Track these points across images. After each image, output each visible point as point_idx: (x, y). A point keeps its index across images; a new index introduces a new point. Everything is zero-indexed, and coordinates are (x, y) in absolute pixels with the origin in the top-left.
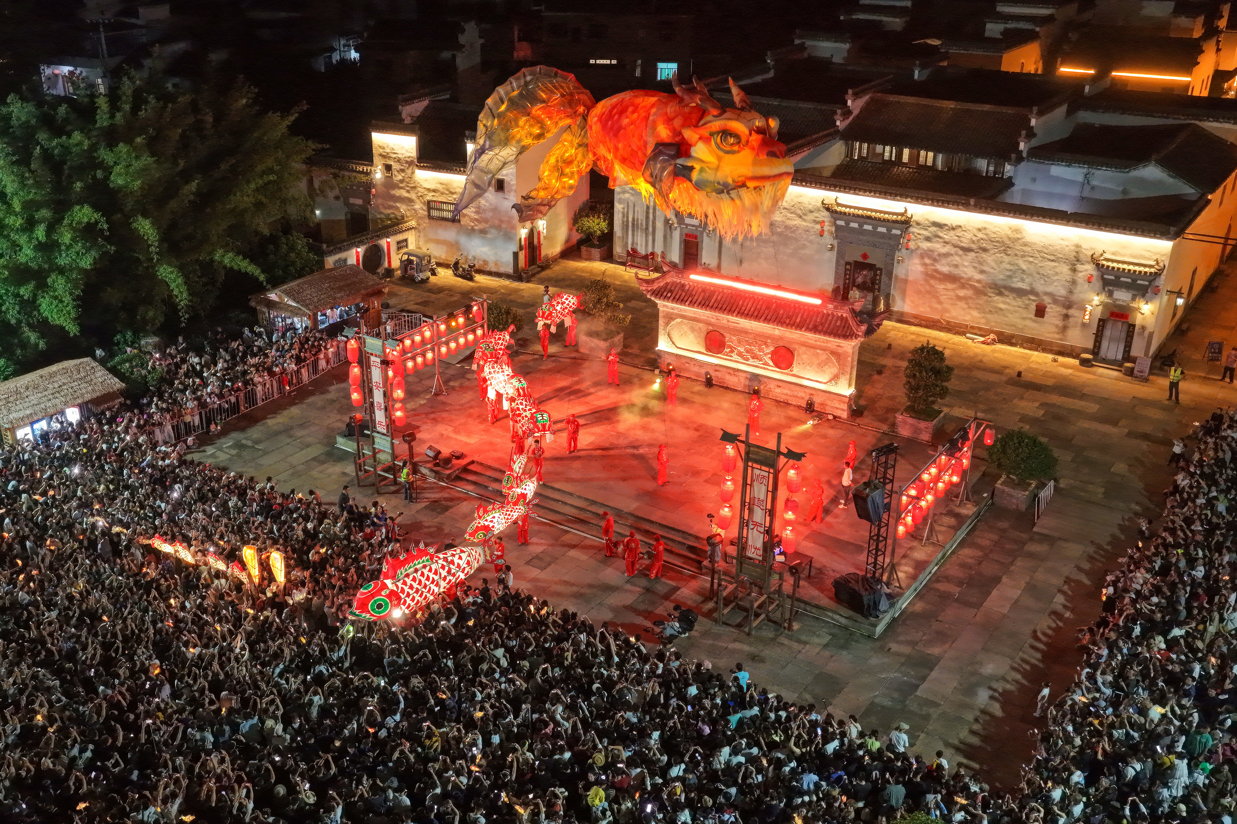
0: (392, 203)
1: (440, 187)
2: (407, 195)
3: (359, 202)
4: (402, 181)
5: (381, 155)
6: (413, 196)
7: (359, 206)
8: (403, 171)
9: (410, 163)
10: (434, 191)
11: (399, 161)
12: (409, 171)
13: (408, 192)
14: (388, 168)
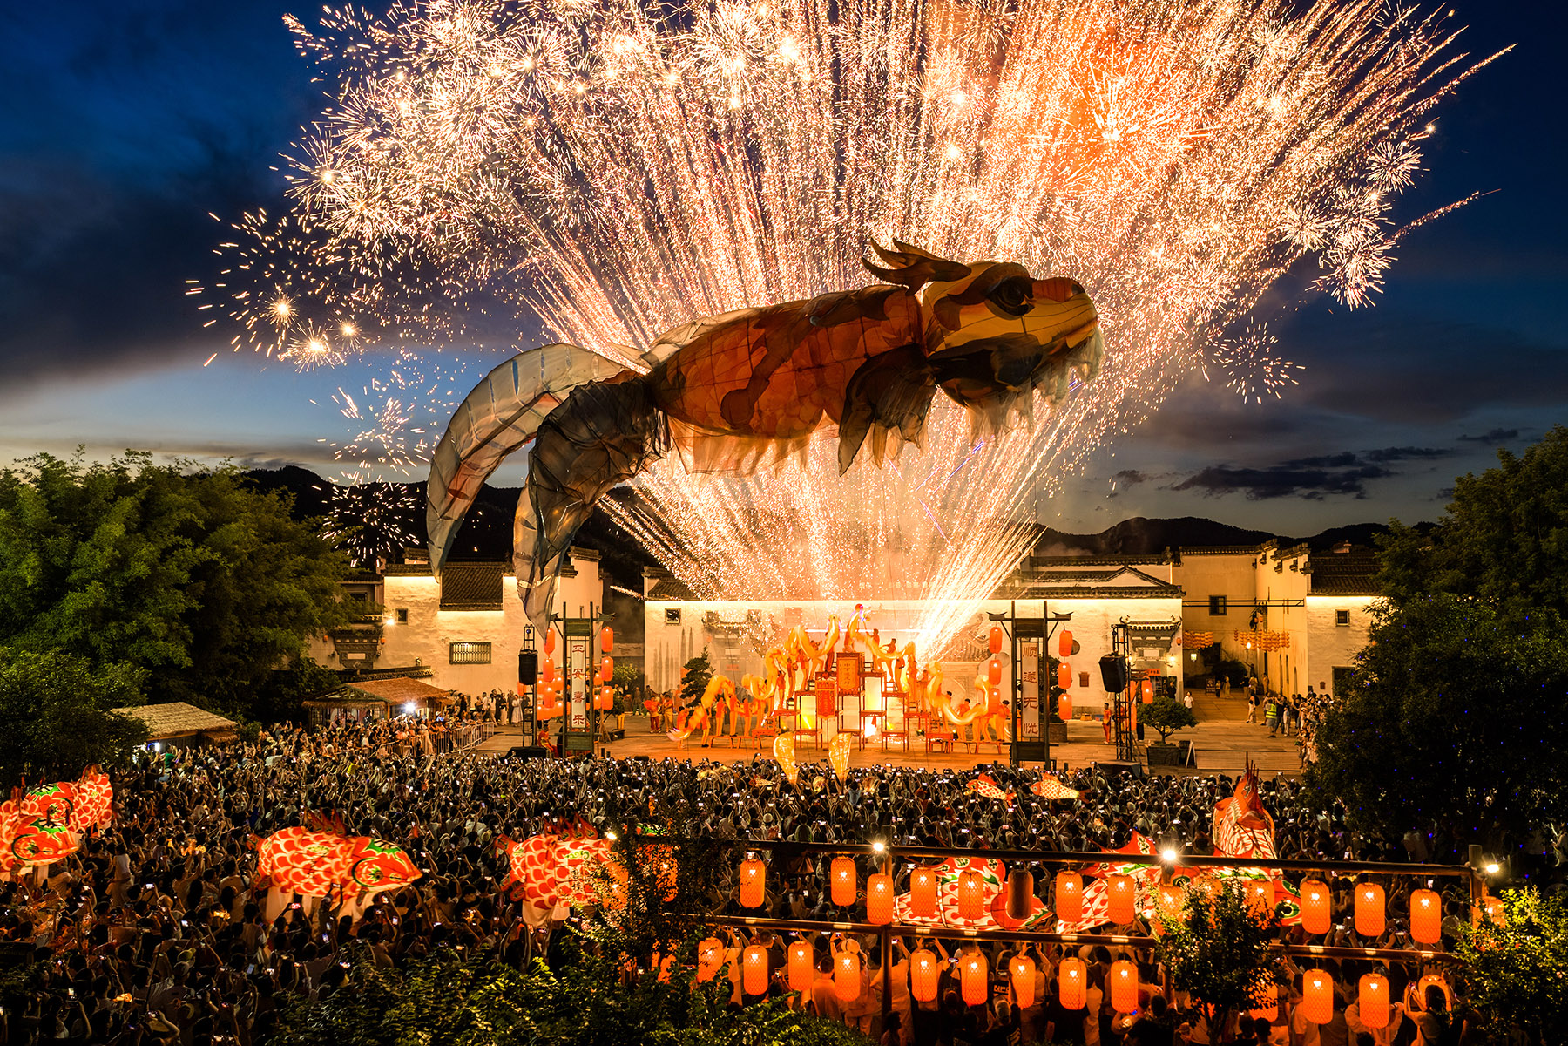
0: (403, 653)
1: (466, 627)
2: (424, 641)
3: (362, 656)
4: (418, 626)
5: (394, 600)
6: (432, 640)
7: (361, 661)
8: (421, 614)
9: (430, 605)
10: (459, 632)
11: (417, 604)
12: (430, 614)
13: (426, 637)
14: (403, 615)
